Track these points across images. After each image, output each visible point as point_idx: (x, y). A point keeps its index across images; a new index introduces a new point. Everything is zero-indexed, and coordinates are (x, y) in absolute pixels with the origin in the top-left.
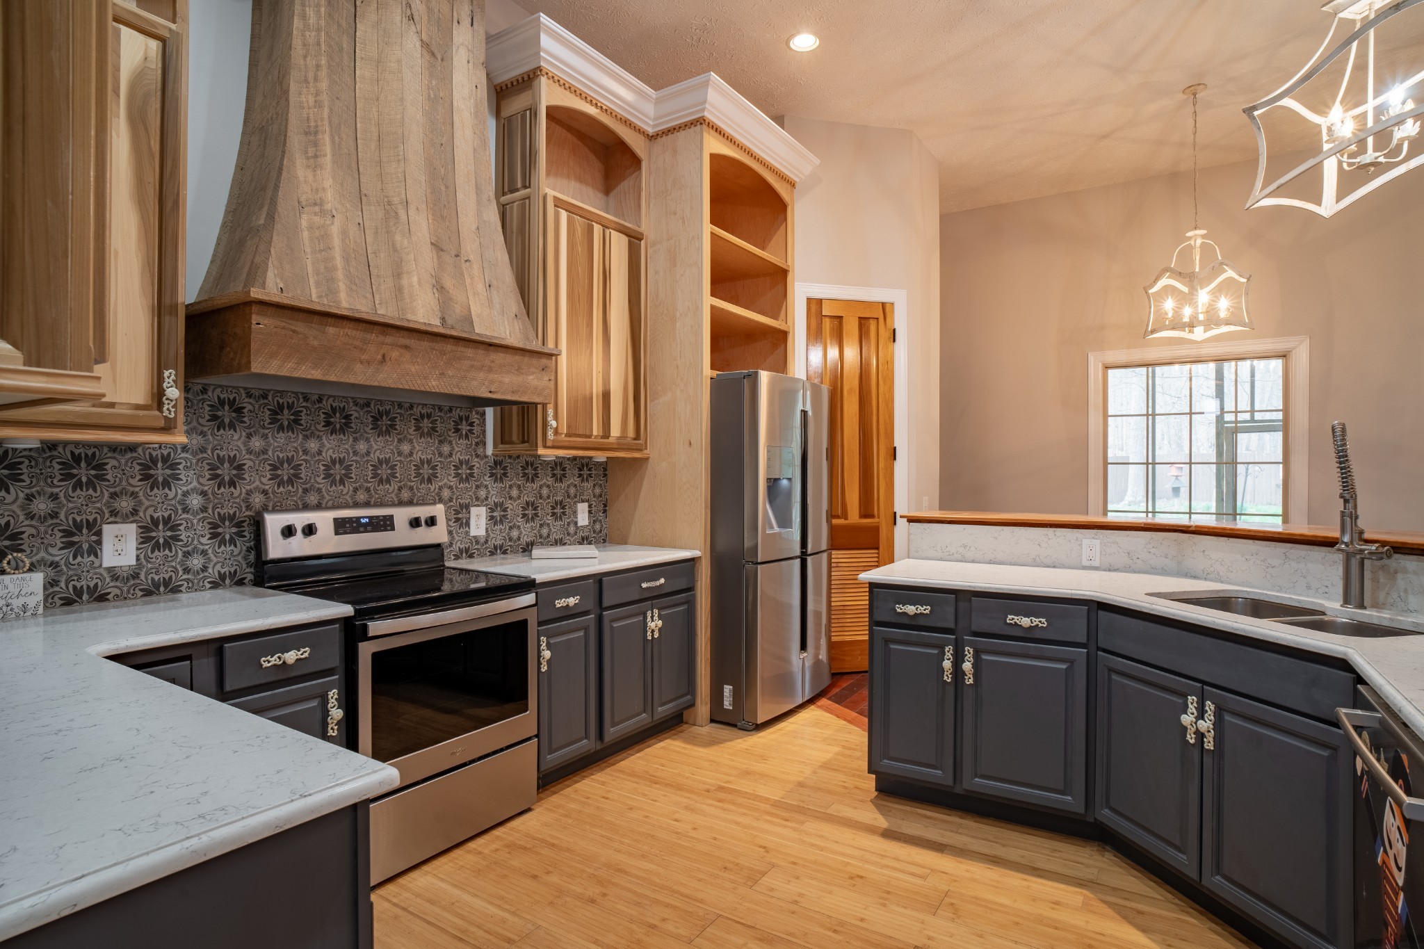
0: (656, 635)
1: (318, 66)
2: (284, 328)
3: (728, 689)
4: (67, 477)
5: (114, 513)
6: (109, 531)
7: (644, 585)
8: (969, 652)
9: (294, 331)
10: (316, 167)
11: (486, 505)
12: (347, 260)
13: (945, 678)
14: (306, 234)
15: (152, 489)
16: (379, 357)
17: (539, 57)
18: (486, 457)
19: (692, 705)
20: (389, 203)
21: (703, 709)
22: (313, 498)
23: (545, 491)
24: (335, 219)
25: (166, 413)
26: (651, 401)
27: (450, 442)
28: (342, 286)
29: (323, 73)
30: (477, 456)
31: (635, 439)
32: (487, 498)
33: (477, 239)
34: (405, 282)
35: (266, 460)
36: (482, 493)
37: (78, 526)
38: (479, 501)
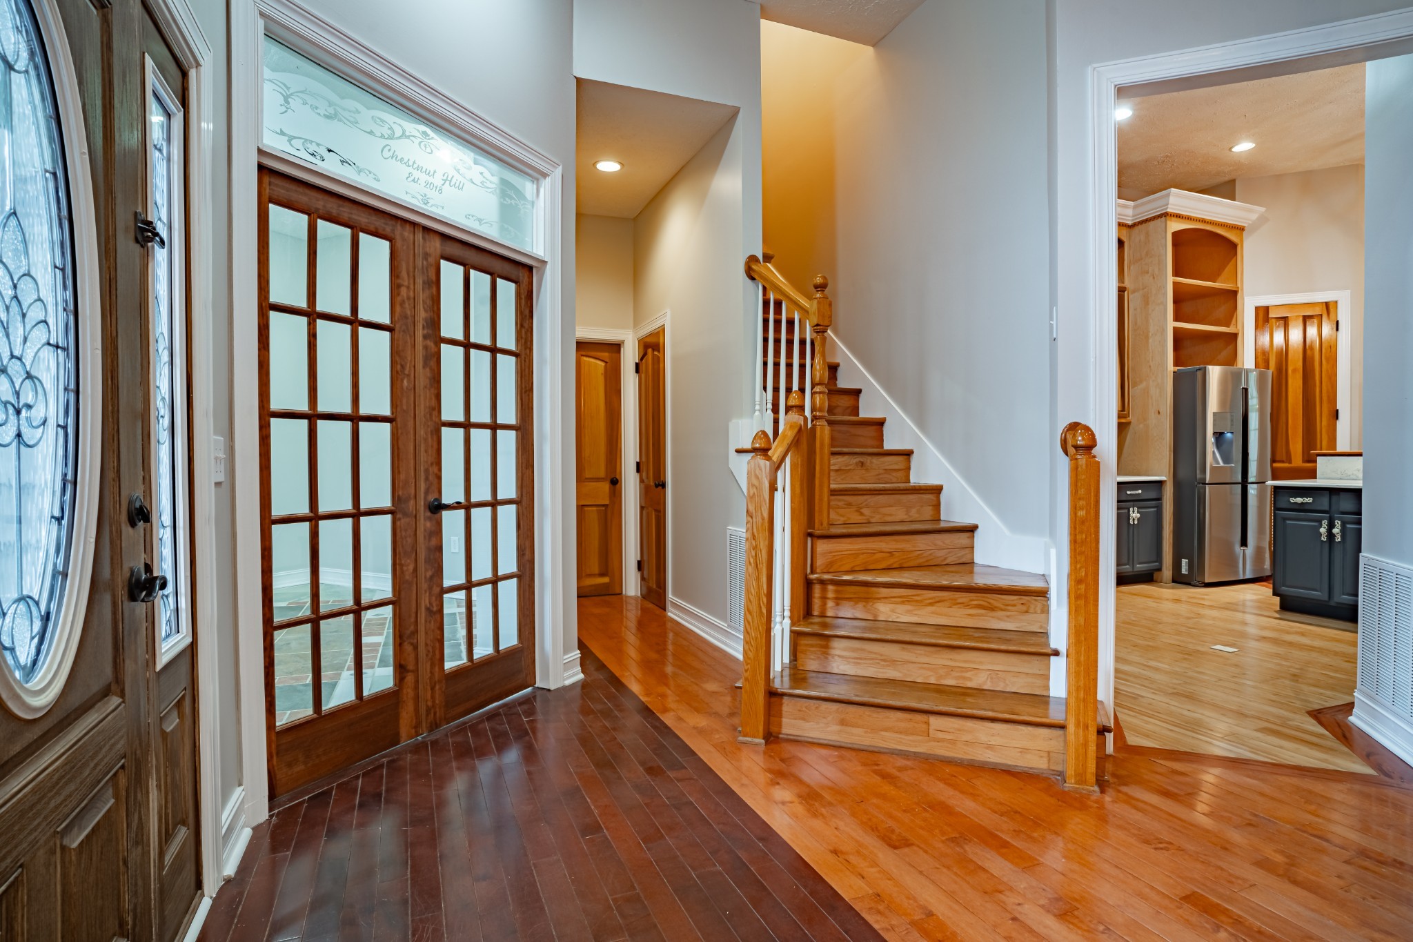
0: (1136, 522)
3: (1184, 562)
7: (1128, 493)
8: (1338, 523)
13: (1322, 539)
19: (1159, 570)
21: (1167, 572)
26: (1132, 388)
31: (1122, 411)
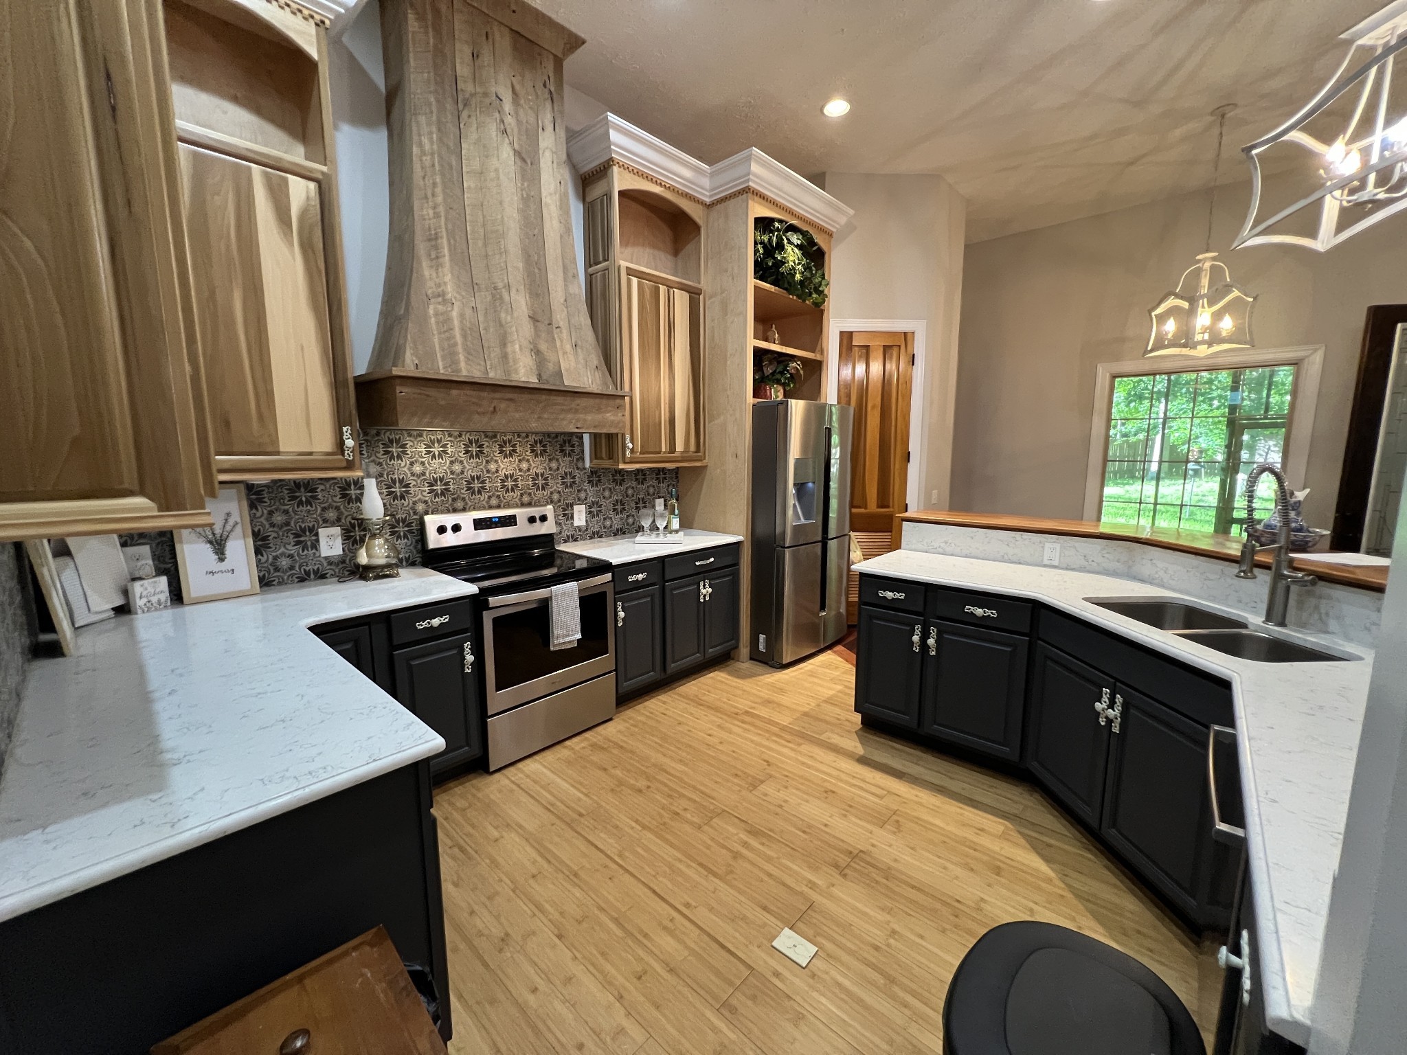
0: (707, 599)
1: (434, 184)
2: (420, 394)
3: (762, 637)
4: (293, 498)
5: (325, 521)
6: (323, 532)
7: (697, 563)
8: (933, 631)
9: (428, 396)
10: (438, 266)
11: (585, 504)
12: (464, 336)
13: (914, 649)
14: (433, 320)
15: (349, 504)
16: (492, 409)
17: (610, 150)
18: (585, 469)
19: (737, 647)
20: (495, 288)
21: (744, 650)
22: (459, 504)
23: (630, 492)
24: (455, 306)
25: (347, 457)
26: (709, 423)
27: (557, 460)
28: (462, 357)
29: (439, 190)
30: (578, 469)
31: (696, 452)
32: (586, 499)
33: (565, 309)
34: (509, 349)
35: (425, 480)
36: (583, 495)
37: (303, 530)
38: (581, 501)
